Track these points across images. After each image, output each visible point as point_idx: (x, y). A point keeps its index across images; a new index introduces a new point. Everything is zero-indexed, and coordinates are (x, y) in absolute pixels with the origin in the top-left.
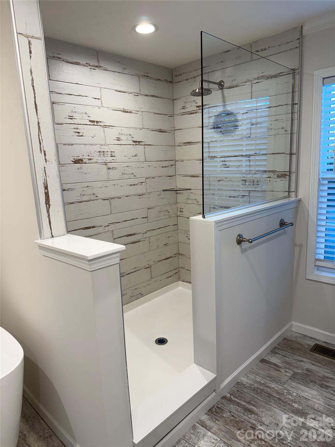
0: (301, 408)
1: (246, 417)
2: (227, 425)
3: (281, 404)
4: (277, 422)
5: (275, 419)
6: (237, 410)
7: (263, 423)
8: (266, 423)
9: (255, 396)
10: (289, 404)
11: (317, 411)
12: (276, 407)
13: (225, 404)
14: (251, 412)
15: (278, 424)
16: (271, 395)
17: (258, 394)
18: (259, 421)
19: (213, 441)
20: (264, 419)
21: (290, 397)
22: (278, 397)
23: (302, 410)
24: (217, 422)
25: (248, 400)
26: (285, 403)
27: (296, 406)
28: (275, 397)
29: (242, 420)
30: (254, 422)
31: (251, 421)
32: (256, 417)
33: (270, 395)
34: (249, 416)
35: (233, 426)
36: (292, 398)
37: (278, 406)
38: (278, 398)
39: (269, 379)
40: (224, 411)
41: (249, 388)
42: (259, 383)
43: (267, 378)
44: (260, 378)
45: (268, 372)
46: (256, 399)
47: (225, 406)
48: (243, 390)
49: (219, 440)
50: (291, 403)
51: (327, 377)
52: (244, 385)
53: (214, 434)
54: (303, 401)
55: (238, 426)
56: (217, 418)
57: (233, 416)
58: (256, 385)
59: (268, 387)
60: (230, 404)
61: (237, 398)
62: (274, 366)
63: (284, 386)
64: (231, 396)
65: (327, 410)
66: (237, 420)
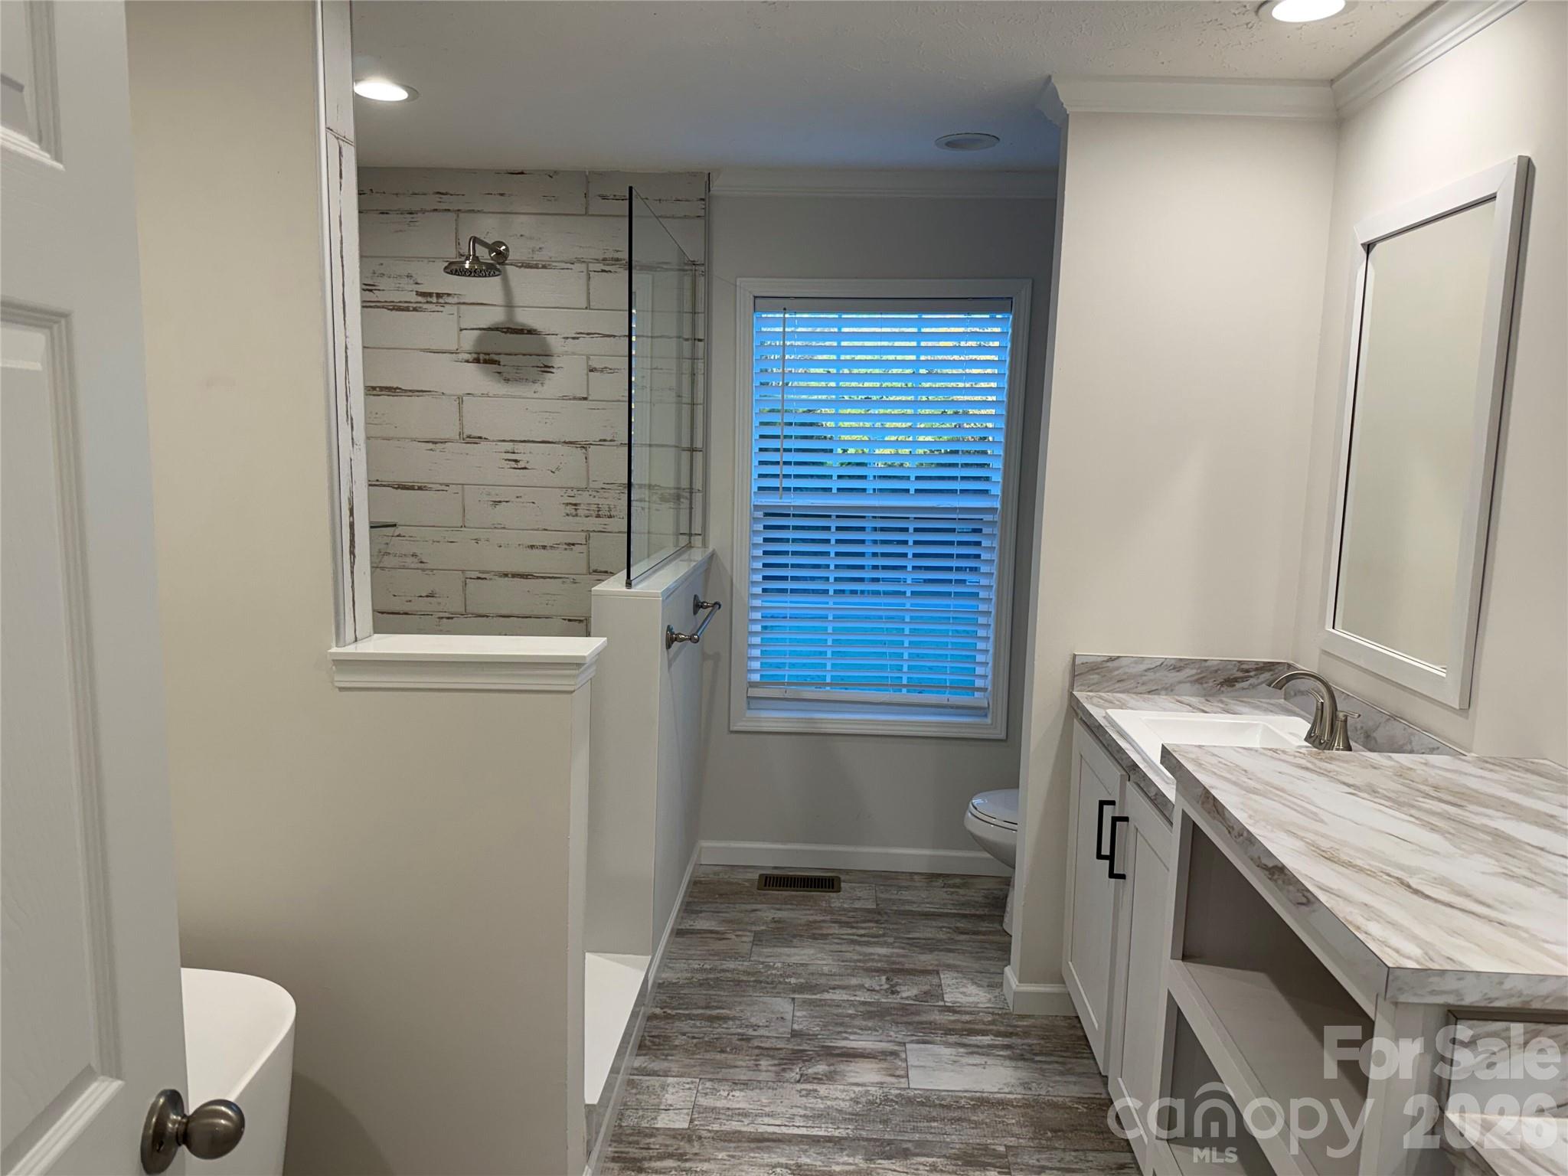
0: (802, 981)
1: (719, 1030)
2: (694, 1054)
3: (766, 988)
4: (779, 1016)
5: (773, 1012)
6: (694, 1026)
7: (756, 1025)
8: (761, 1024)
9: (712, 992)
10: (780, 982)
11: (831, 975)
12: (761, 994)
13: (662, 1026)
14: (725, 1019)
15: (782, 1018)
16: (739, 981)
17: (713, 987)
18: (747, 1026)
19: (687, 1086)
20: (753, 1020)
21: (774, 972)
22: (752, 979)
23: (807, 983)
24: (670, 1058)
25: (703, 1004)
26: (772, 983)
27: (793, 980)
28: (749, 981)
29: (715, 1036)
30: (740, 1031)
31: (733, 1031)
32: (738, 1022)
33: (738, 983)
34: (725, 1026)
35: (706, 1051)
36: (779, 973)
37: (764, 993)
38: (755, 981)
39: (716, 958)
40: (670, 1037)
41: (690, 983)
42: (702, 970)
43: (711, 958)
44: (697, 962)
45: (706, 948)
46: (716, 997)
47: (667, 1029)
48: (682, 992)
49: (698, 1080)
50: (782, 980)
51: (815, 922)
52: (675, 983)
53: (681, 1076)
54: (800, 970)
55: (716, 1048)
56: (666, 1052)
57: (694, 1038)
58: (700, 976)
59: (724, 971)
60: (673, 1023)
61: (680, 1009)
62: (709, 935)
63: (752, 959)
64: (665, 1010)
65: (847, 969)
66: (706, 1042)
